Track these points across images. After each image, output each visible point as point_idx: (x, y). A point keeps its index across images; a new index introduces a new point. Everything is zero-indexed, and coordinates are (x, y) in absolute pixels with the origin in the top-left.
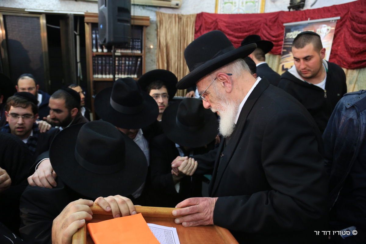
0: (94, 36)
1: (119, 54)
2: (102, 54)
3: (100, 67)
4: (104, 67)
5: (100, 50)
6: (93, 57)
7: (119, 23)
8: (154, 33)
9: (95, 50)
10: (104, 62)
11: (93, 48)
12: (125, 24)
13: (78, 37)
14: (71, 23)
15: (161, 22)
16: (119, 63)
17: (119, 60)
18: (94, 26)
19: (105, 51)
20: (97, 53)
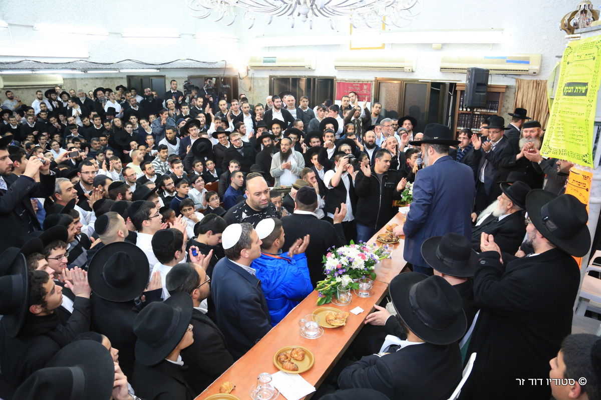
0: (462, 99)
1: (479, 113)
2: (467, 112)
3: (463, 122)
4: (466, 122)
5: (465, 109)
6: (459, 114)
7: (477, 94)
8: (512, 96)
9: (461, 109)
10: (466, 118)
11: (460, 108)
12: (481, 94)
13: (452, 97)
14: (448, 89)
15: (519, 88)
16: (478, 120)
17: (478, 118)
18: (462, 92)
19: (469, 110)
20: (462, 112)
